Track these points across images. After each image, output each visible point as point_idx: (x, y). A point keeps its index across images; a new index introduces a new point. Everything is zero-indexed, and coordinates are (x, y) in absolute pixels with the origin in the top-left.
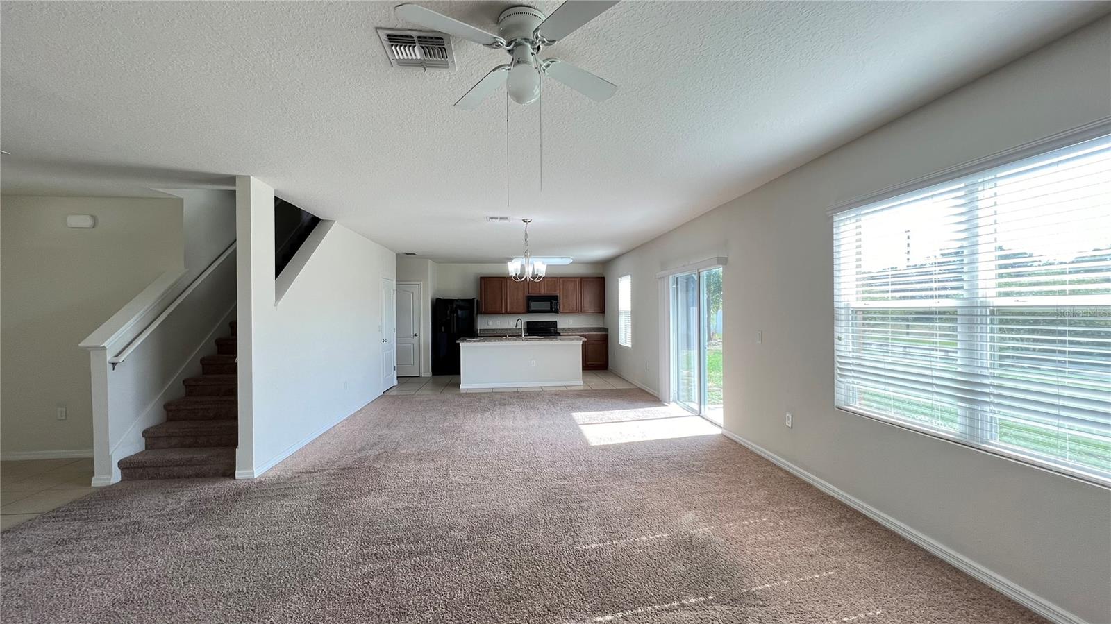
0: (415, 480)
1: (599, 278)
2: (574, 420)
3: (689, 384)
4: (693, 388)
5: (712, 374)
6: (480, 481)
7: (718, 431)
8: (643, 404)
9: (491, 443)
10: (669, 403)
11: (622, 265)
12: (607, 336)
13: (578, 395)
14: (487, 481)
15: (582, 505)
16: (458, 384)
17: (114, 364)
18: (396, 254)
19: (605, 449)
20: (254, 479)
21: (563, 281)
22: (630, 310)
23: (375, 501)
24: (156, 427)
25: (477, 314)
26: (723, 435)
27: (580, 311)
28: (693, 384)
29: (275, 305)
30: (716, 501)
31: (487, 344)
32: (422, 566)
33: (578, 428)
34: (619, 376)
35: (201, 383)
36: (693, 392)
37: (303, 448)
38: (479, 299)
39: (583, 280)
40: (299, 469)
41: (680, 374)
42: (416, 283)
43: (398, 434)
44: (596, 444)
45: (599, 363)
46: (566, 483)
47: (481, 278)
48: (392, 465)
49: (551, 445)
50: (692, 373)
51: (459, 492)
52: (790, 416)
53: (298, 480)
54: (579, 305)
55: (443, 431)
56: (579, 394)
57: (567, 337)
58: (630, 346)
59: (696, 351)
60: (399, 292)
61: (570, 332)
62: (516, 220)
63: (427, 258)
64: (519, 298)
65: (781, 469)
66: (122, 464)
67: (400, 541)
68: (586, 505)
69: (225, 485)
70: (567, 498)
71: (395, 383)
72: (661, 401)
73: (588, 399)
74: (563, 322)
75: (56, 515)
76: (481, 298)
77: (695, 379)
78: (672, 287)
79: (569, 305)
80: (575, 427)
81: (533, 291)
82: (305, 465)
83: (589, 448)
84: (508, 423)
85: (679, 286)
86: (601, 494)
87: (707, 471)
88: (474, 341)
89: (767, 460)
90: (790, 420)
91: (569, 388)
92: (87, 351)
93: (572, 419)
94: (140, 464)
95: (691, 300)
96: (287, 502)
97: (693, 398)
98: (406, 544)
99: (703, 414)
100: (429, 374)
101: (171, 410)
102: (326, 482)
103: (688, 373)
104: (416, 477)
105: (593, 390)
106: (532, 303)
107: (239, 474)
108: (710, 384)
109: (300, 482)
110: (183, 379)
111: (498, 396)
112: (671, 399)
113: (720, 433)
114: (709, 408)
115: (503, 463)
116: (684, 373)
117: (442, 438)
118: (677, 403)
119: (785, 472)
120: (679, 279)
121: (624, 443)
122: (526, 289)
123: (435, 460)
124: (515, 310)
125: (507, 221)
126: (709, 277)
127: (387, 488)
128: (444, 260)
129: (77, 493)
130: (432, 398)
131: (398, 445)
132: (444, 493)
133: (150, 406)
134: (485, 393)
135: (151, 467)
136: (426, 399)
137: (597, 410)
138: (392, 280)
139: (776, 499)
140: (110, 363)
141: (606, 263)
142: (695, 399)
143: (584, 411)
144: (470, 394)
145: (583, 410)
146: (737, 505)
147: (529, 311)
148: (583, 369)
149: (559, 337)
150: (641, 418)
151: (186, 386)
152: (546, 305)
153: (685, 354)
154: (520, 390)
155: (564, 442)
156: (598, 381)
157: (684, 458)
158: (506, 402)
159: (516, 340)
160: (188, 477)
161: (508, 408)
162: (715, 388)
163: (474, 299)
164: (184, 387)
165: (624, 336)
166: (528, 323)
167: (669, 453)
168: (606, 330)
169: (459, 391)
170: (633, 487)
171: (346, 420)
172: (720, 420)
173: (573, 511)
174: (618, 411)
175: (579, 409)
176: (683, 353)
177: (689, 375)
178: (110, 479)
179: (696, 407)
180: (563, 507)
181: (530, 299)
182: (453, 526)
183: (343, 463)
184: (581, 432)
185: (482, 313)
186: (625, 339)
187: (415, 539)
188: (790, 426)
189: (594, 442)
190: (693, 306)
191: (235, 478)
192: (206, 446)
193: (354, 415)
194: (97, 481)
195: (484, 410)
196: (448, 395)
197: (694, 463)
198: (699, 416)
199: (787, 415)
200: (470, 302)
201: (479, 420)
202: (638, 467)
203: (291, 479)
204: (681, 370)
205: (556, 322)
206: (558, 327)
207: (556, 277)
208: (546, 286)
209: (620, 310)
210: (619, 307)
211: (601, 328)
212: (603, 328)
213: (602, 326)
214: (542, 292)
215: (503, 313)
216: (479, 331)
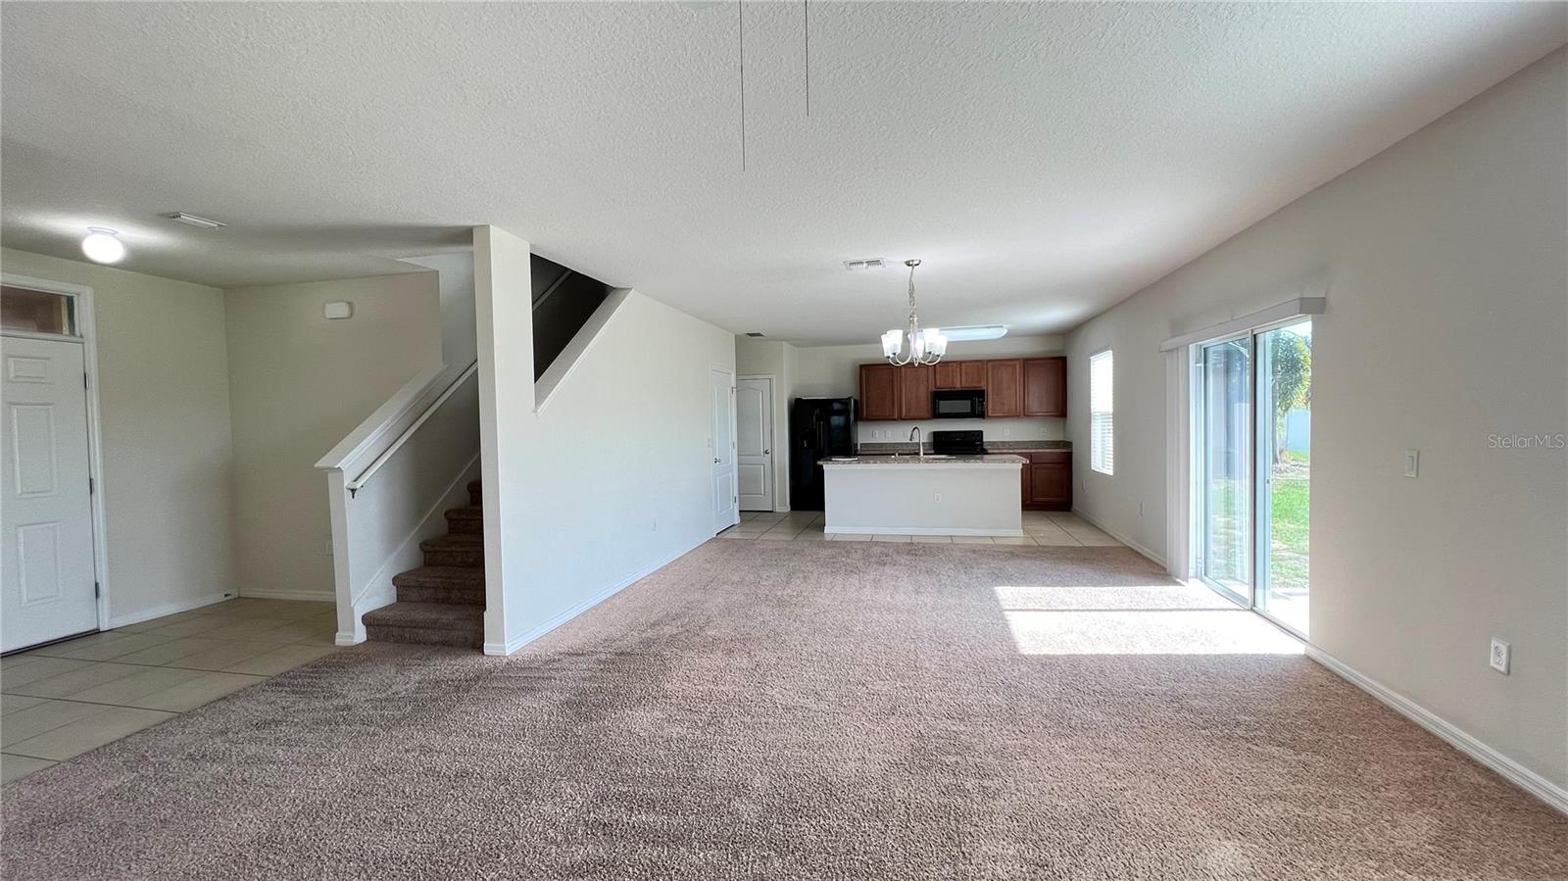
0: (712, 687)
1: (1054, 358)
2: (997, 601)
3: (1229, 543)
4: (1237, 551)
5: (1279, 526)
6: (810, 702)
7: (1298, 649)
8: (1133, 578)
9: (847, 630)
10: (1187, 582)
11: (1095, 334)
12: (1069, 456)
13: (1012, 553)
14: (823, 705)
15: (986, 783)
16: (821, 526)
17: (353, 491)
18: (736, 336)
19: (1047, 663)
20: (504, 657)
21: (993, 368)
22: (1111, 410)
23: (641, 720)
24: (408, 573)
25: (856, 420)
26: (1308, 658)
27: (1022, 414)
28: (1237, 543)
29: (535, 411)
30: (1297, 825)
31: (862, 466)
32: (666, 869)
33: (1003, 618)
34: (1090, 524)
35: (464, 516)
36: (1238, 559)
37: (584, 614)
38: (858, 399)
39: (1028, 363)
40: (563, 648)
41: (1211, 524)
42: (767, 377)
43: (716, 601)
44: (1032, 652)
45: (1057, 499)
46: (963, 728)
47: (861, 366)
48: (688, 654)
49: (948, 645)
50: (1237, 523)
51: (771, 720)
52: (1504, 649)
53: (557, 665)
54: (1020, 404)
55: (781, 603)
56: (1014, 553)
57: (999, 457)
58: (1111, 473)
59: (1247, 482)
60: (741, 392)
61: (1005, 448)
62: (894, 264)
63: (781, 340)
64: (921, 394)
65: (1470, 761)
66: (366, 619)
67: (651, 805)
68: (992, 784)
69: (469, 663)
70: (957, 763)
71: (737, 520)
72: (1170, 575)
73: (1029, 562)
74: (993, 431)
75: (276, 684)
76: (861, 397)
77: (1245, 534)
78: (1195, 367)
79: (1003, 404)
80: (998, 614)
81: (943, 384)
82: (574, 642)
83: (1017, 659)
84: (883, 597)
85: (1210, 365)
86: (1027, 763)
87: (1271, 740)
88: (844, 463)
89: (1428, 733)
90: (1504, 657)
91: (998, 542)
92: (324, 473)
93: (994, 598)
94: (384, 622)
95: (1235, 393)
96: (527, 701)
97: (1238, 571)
98: (657, 813)
99: (1260, 606)
100: (787, 508)
101: (428, 552)
102: (588, 674)
103: (1228, 522)
104: (715, 681)
105: (1039, 546)
106: (941, 402)
107: (489, 647)
108: (1276, 544)
109: (557, 670)
110: (445, 510)
111: (877, 550)
112: (1192, 572)
113: (1303, 653)
114: (1275, 595)
115: (858, 672)
116: (1218, 520)
117: (774, 614)
118: (1201, 580)
119: (1487, 771)
120: (1211, 350)
121: (1086, 657)
122: (931, 382)
123: (752, 653)
124: (913, 414)
125: (879, 268)
126: (1276, 341)
127: (666, 698)
128: (807, 343)
129: (317, 652)
130: (779, 547)
131: (709, 621)
132: (748, 719)
133: (402, 546)
134: (859, 542)
135: (396, 626)
136: (771, 547)
137: (1044, 584)
138: (730, 374)
139: (1469, 846)
140: (348, 489)
141: (1068, 333)
142: (1243, 577)
143: (1018, 585)
144: (836, 542)
145: (1017, 583)
146: (1355, 846)
147: (936, 415)
148: (1023, 510)
149: (986, 457)
150: (1125, 606)
151: (448, 519)
152: (964, 406)
153: (1222, 487)
154: (915, 540)
155: (973, 641)
156: (1051, 531)
157: (1216, 703)
158: (889, 559)
159: (908, 462)
160: (434, 644)
161: (889, 570)
162: (1287, 554)
163: (850, 398)
164: (447, 521)
165: (1101, 455)
166: (936, 435)
167: (1183, 688)
168: (1068, 444)
169: (823, 536)
170: (1097, 757)
171: (652, 574)
172: (1303, 625)
173: (965, 793)
174: (1083, 588)
175: (1010, 580)
176: (1217, 487)
177: (1229, 526)
178: (352, 638)
179: (1245, 591)
180: (946, 782)
181: (938, 396)
182: (740, 789)
183: (623, 645)
184: (1006, 626)
185: (862, 420)
186: (1103, 460)
187: (673, 806)
188: (1503, 668)
189: (1027, 647)
190: (1240, 400)
191: (483, 654)
192: (460, 604)
193: (667, 567)
194: (342, 639)
195: (851, 571)
196: (805, 542)
197: (1241, 718)
198: (1252, 610)
199: (1494, 643)
200: (845, 402)
201: (838, 588)
202: (1113, 711)
203: (547, 663)
204: (1211, 516)
205: (980, 433)
206: (984, 440)
207: (980, 361)
208: (963, 375)
209: (1092, 411)
210: (1092, 407)
211: (1060, 442)
212: (1063, 441)
213: (1062, 439)
214: (958, 385)
215: (894, 420)
216: (859, 447)
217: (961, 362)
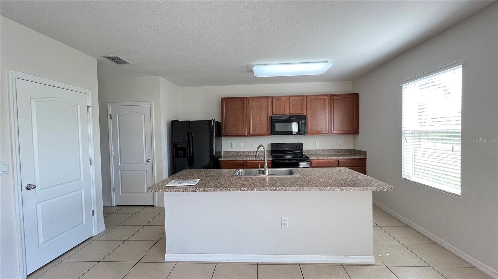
1: (350, 94)
21: (311, 100)
25: (218, 136)
27: (329, 132)
38: (219, 121)
39: (334, 97)
42: (147, 103)
47: (222, 99)
64: (262, 119)
74: (310, 144)
76: (222, 120)
79: (318, 126)
81: (278, 110)
106: (277, 124)
122: (270, 110)
124: (257, 132)
147: (273, 132)
152: (292, 126)
163: (213, 120)
166: (272, 145)
181: (275, 120)
185: (223, 136)
205: (300, 145)
206: (304, 149)
207: (302, 96)
208: (291, 105)
209: (403, 129)
210: (403, 126)
211: (351, 150)
212: (353, 150)
213: (352, 148)
214: (288, 113)
215: (245, 136)
216: (222, 154)
217: (290, 97)
